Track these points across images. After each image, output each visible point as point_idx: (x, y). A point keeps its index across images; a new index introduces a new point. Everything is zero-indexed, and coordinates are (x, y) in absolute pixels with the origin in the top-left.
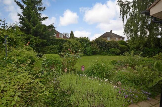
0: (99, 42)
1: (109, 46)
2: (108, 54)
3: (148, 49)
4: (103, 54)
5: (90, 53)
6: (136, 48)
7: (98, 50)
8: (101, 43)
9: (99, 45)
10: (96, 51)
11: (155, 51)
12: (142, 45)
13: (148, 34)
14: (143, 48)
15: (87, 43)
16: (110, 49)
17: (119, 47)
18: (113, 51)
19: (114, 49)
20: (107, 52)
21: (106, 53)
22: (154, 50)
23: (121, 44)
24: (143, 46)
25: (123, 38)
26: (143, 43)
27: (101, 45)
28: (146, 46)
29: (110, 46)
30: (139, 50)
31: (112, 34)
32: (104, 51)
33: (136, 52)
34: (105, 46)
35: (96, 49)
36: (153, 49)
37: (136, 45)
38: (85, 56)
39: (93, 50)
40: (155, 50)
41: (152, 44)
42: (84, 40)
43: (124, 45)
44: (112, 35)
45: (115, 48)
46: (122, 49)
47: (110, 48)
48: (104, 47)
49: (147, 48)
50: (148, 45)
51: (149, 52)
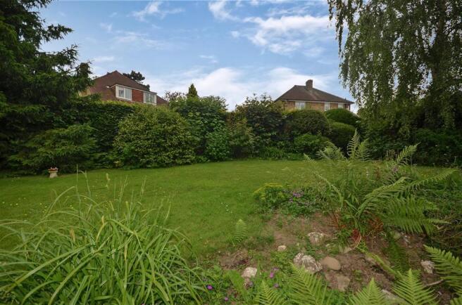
0: (258, 114)
1: (293, 126)
2: (290, 155)
3: (427, 135)
4: (270, 156)
5: (221, 151)
6: (385, 133)
7: (251, 141)
8: (263, 117)
9: (257, 125)
10: (245, 146)
11: (456, 142)
12: (405, 120)
13: (428, 80)
14: (411, 130)
15: (213, 117)
16: (297, 136)
17: (328, 129)
18: (304, 143)
19: (311, 137)
20: (287, 146)
21: (281, 152)
22: (451, 137)
23: (336, 121)
24: (412, 124)
25: (348, 104)
26: (412, 113)
27: (265, 124)
28: (420, 122)
29: (297, 128)
30: (396, 139)
31: (311, 91)
32: (275, 145)
33: (387, 145)
34: (281, 128)
35: (242, 138)
36: (448, 134)
37: (385, 122)
38: (202, 162)
39: (232, 143)
40: (458, 139)
41: (446, 115)
42: (203, 107)
43: (345, 123)
44: (311, 93)
45: (314, 133)
46: (337, 136)
47: (295, 132)
48: (275, 131)
49: (426, 130)
50: (429, 120)
51: (432, 144)
